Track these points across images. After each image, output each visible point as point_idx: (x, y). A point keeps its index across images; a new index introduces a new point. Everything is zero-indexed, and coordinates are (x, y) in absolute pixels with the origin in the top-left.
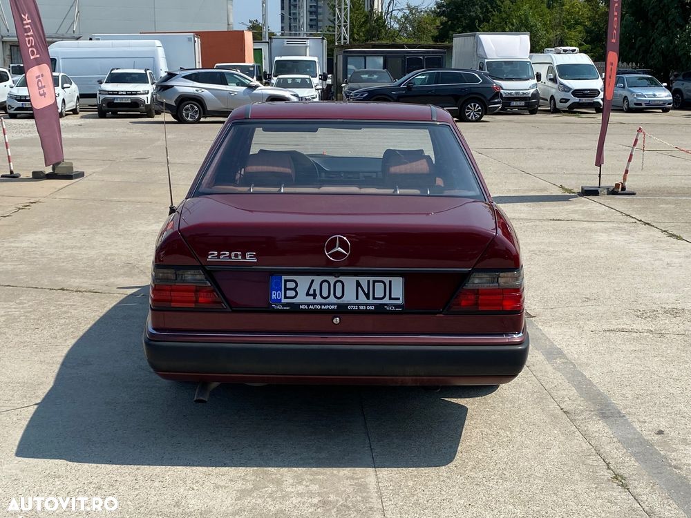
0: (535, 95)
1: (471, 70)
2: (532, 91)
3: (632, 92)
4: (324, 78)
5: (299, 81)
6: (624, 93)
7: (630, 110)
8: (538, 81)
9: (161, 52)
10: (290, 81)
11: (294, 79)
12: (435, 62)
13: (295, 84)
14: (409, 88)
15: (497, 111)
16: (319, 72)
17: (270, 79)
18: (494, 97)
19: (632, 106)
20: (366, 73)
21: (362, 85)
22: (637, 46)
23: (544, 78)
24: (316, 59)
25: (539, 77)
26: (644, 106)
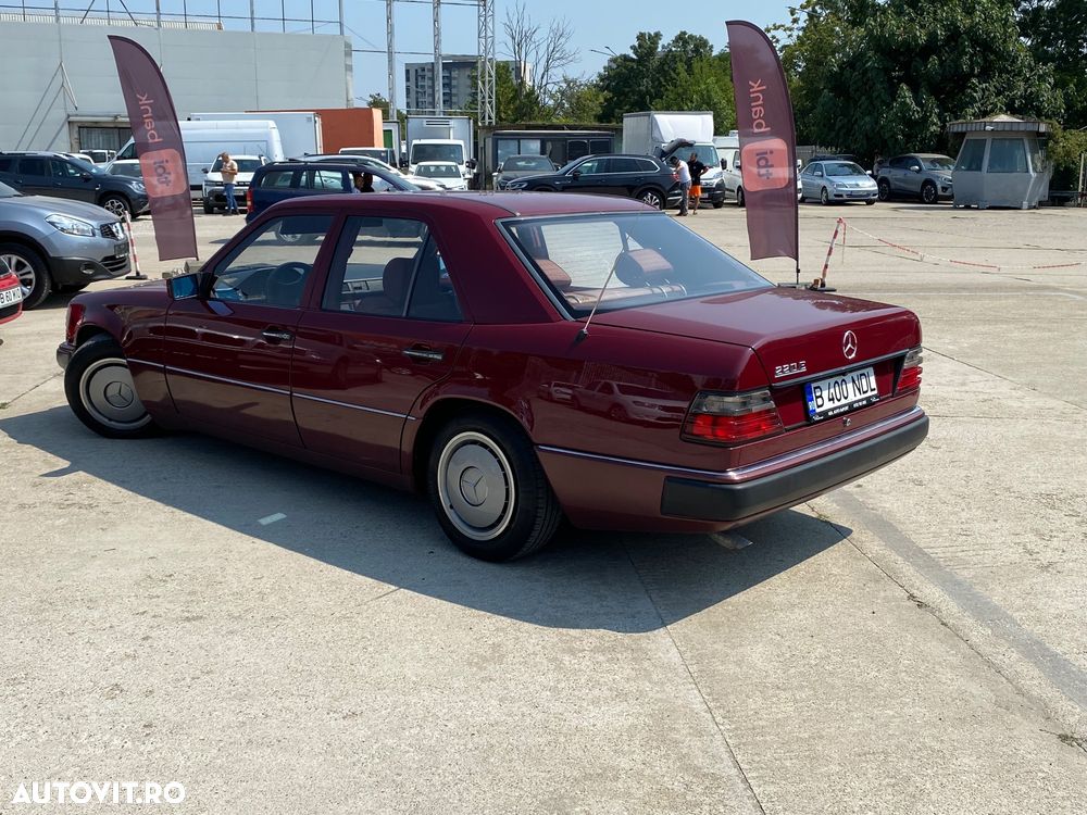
0: (720, 186)
1: (647, 157)
2: (716, 181)
3: (831, 182)
4: (471, 165)
5: (444, 169)
6: (822, 182)
7: (830, 203)
8: (724, 169)
9: (275, 135)
10: (432, 169)
11: (437, 167)
12: (602, 147)
13: (438, 173)
14: (575, 177)
15: (677, 203)
16: (465, 159)
17: (408, 166)
18: (673, 188)
19: (831, 197)
20: (523, 159)
21: (518, 173)
22: (837, 128)
23: (730, 165)
24: (461, 142)
25: (724, 164)
26: (845, 198)
